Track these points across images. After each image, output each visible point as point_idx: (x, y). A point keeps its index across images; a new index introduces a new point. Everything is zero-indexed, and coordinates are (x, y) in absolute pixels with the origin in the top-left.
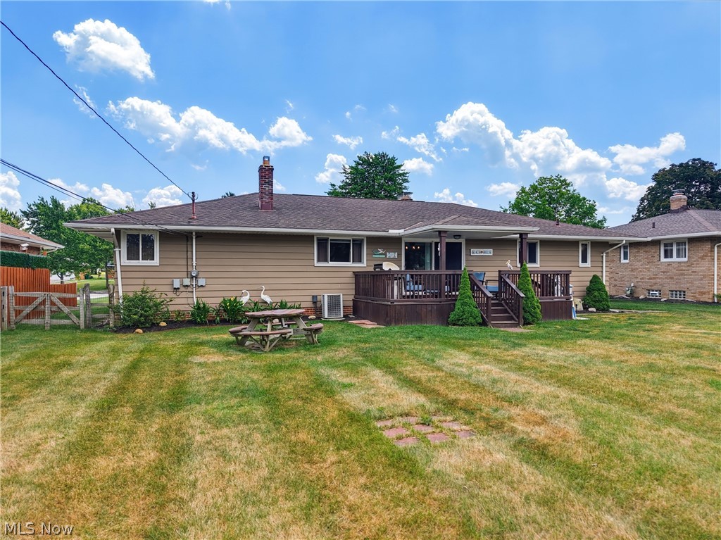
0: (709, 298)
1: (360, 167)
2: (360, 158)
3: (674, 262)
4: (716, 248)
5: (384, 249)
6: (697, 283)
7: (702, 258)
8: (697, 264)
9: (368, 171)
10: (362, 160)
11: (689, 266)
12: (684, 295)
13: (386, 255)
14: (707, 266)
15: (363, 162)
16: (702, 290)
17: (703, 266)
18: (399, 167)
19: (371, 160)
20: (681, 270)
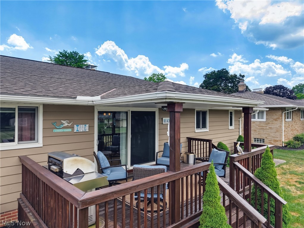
0: (280, 144)
1: (61, 58)
2: (61, 53)
3: (257, 121)
4: (283, 114)
5: (70, 121)
6: (272, 134)
7: (276, 120)
8: (272, 123)
9: (66, 61)
10: (62, 54)
11: (267, 124)
12: (264, 141)
13: (73, 128)
14: (279, 125)
15: (63, 55)
16: (276, 139)
17: (276, 125)
18: (85, 61)
19: (68, 55)
20: (262, 126)
